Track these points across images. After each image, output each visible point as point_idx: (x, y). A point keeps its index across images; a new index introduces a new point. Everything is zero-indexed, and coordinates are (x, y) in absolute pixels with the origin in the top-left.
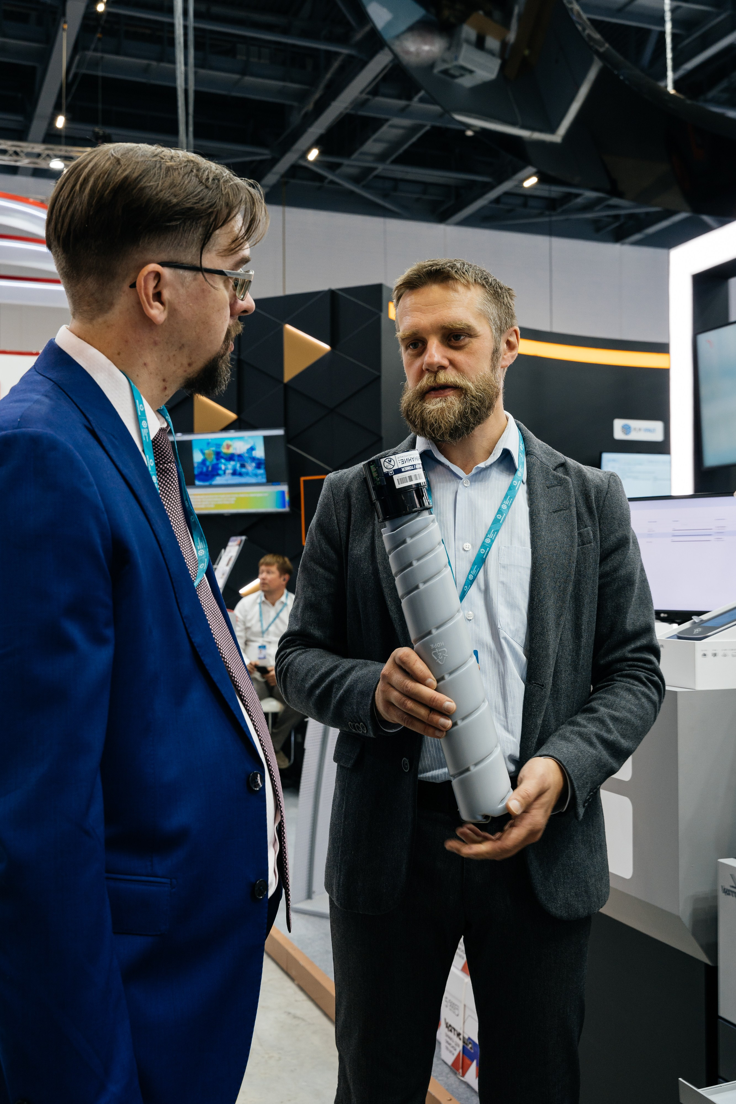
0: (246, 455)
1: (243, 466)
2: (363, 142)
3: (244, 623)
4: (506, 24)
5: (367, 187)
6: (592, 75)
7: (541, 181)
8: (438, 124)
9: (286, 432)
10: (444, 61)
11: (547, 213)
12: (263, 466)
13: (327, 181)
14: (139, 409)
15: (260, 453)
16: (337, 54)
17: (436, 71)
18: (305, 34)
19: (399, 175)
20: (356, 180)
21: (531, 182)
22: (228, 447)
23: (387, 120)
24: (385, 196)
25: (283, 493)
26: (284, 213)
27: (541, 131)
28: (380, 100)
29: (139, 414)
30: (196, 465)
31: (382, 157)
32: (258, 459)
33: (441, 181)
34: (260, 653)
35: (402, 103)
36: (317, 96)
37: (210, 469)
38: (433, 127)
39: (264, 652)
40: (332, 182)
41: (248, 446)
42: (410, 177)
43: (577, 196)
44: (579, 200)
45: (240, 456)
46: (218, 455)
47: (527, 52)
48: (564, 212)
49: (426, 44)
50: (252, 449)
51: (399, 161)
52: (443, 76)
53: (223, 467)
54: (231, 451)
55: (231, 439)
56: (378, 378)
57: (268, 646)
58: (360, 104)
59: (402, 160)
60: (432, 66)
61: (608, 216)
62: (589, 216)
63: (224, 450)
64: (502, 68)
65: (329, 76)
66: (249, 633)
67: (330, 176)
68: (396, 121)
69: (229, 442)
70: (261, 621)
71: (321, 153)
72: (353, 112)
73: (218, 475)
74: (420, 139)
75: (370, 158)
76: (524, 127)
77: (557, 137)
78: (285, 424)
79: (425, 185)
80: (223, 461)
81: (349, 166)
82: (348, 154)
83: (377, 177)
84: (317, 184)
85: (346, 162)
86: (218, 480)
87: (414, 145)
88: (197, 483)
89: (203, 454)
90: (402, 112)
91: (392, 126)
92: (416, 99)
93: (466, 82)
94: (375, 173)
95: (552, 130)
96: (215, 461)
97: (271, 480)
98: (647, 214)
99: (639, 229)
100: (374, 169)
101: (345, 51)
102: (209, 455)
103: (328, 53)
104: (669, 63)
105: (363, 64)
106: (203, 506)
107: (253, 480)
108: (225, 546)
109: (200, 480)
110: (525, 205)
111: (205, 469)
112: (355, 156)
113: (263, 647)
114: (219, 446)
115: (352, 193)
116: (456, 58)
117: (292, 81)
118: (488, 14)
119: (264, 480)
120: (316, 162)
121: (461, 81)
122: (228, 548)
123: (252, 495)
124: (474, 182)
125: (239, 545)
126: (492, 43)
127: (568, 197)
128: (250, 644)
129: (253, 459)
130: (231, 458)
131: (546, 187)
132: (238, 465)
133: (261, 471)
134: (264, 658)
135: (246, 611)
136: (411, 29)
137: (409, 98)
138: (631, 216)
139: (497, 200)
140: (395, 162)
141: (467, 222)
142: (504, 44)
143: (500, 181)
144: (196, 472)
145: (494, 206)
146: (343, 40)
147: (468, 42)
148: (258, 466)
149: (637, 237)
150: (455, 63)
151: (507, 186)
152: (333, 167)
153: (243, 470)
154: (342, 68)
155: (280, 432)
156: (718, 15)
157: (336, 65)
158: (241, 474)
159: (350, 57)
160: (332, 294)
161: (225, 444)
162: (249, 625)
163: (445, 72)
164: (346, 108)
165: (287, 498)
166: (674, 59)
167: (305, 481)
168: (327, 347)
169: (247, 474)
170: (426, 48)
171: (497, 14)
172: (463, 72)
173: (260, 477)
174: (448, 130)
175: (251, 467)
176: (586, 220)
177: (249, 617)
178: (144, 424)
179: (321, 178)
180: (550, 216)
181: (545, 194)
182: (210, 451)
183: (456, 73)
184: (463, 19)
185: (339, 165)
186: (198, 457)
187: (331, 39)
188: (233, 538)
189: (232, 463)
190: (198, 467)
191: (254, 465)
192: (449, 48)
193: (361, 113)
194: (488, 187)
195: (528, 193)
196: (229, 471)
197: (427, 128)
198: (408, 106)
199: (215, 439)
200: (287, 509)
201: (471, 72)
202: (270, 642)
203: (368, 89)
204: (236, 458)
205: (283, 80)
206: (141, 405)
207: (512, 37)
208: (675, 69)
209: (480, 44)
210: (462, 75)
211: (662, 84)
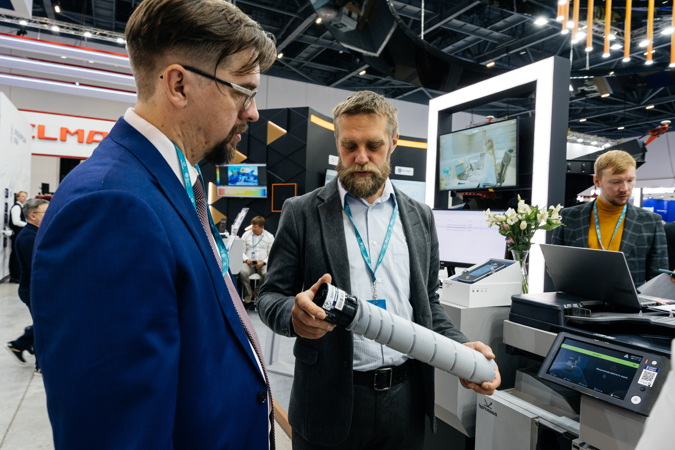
0: (250, 174)
1: (248, 178)
2: (300, 52)
3: (246, 242)
4: (360, 8)
5: (300, 70)
6: (392, 31)
7: (367, 73)
8: (329, 48)
9: (267, 165)
10: (335, 21)
11: (368, 85)
12: (257, 179)
13: (285, 67)
14: (182, 166)
15: (256, 173)
16: (292, 17)
17: (332, 25)
18: (279, 8)
19: (313, 66)
20: (297, 67)
21: (363, 73)
22: (243, 170)
23: (310, 45)
24: (307, 74)
25: (265, 190)
26: (268, 78)
27: (371, 51)
28: (307, 36)
29: (183, 168)
30: (229, 177)
31: (307, 59)
32: (255, 176)
33: (329, 70)
34: (252, 255)
35: (316, 38)
36: (283, 33)
37: (235, 178)
38: (327, 49)
39: (254, 255)
40: (287, 67)
41: (251, 170)
42: (317, 67)
43: (380, 79)
44: (380, 81)
45: (248, 174)
46: (239, 173)
47: (367, 20)
48: (375, 85)
49: (329, 13)
50: (253, 171)
51: (313, 61)
52: (335, 27)
53: (240, 178)
54: (244, 172)
55: (244, 167)
56: (306, 145)
57: (256, 252)
58: (300, 37)
59: (314, 61)
60: (330, 22)
61: (390, 88)
62: (383, 87)
63: (241, 171)
64: (358, 26)
65: (288, 25)
66: (248, 246)
67: (287, 65)
68: (313, 45)
69: (243, 168)
70: (253, 242)
71: (284, 55)
72: (296, 40)
73: (238, 181)
74: (322, 53)
75: (302, 59)
76: (365, 49)
77: (377, 55)
78: (266, 162)
79: (323, 71)
80: (240, 176)
81: (294, 61)
82: (294, 57)
83: (304, 66)
84: (281, 68)
85: (293, 60)
86: (238, 183)
87: (319, 55)
88: (229, 184)
89: (233, 172)
90: (316, 42)
91: (311, 47)
92: (321, 37)
93: (344, 30)
94: (304, 65)
95: (375, 51)
96: (237, 176)
97: (260, 184)
98: (405, 88)
99: (401, 94)
100: (304, 63)
101: (295, 16)
102: (235, 173)
103: (288, 16)
104: (423, 29)
105: (302, 22)
106: (231, 194)
107: (253, 184)
108: (240, 212)
109: (231, 183)
110: (360, 82)
111: (233, 179)
112: (297, 57)
113: (253, 253)
114: (239, 169)
115: (294, 72)
116: (340, 20)
117: (274, 26)
118: (354, 4)
119: (257, 184)
120: (282, 59)
121: (341, 29)
122: (241, 213)
123: (252, 190)
124: (341, 71)
125: (246, 211)
126: (354, 15)
127: (376, 80)
128: (248, 251)
129: (253, 176)
130: (244, 174)
131: (369, 75)
132: (247, 178)
133: (256, 181)
134: (254, 257)
135: (246, 237)
136: (323, 7)
137: (319, 37)
138: (399, 89)
139: (350, 79)
140: (312, 61)
141: (338, 87)
142: (359, 16)
143: (351, 72)
144: (229, 180)
145: (348, 81)
146: (294, 12)
147: (345, 14)
148: (255, 179)
149: (400, 97)
150: (340, 22)
151: (353, 74)
152: (288, 61)
153: (249, 180)
154: (293, 23)
155: (264, 165)
156: (435, 15)
157: (291, 21)
158: (247, 182)
159: (297, 18)
160: (288, 110)
161: (241, 169)
162: (248, 243)
163: (335, 25)
164: (294, 39)
165: (266, 192)
166: (424, 27)
167: (274, 186)
168: (285, 131)
169: (250, 182)
170: (329, 15)
171: (357, 4)
172: (342, 26)
173: (255, 183)
174: (333, 50)
175: (252, 179)
176: (382, 89)
177: (248, 240)
178: (186, 175)
179: (283, 65)
180: (369, 86)
181: (368, 78)
182: (236, 171)
183: (340, 26)
184: (344, 5)
185: (290, 61)
186: (230, 174)
187: (289, 11)
188: (243, 209)
189: (244, 177)
190: (230, 178)
191: (253, 178)
192: (337, 16)
193: (300, 41)
194: (347, 74)
195: (361, 77)
196: (243, 180)
197: (325, 49)
198: (318, 40)
199: (238, 167)
200: (266, 197)
201: (346, 26)
202: (256, 251)
203: (303, 32)
204: (246, 175)
205: (270, 25)
206: (184, 163)
207: (362, 14)
208: (424, 31)
209: (350, 15)
210: (342, 27)
211: (419, 36)
